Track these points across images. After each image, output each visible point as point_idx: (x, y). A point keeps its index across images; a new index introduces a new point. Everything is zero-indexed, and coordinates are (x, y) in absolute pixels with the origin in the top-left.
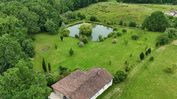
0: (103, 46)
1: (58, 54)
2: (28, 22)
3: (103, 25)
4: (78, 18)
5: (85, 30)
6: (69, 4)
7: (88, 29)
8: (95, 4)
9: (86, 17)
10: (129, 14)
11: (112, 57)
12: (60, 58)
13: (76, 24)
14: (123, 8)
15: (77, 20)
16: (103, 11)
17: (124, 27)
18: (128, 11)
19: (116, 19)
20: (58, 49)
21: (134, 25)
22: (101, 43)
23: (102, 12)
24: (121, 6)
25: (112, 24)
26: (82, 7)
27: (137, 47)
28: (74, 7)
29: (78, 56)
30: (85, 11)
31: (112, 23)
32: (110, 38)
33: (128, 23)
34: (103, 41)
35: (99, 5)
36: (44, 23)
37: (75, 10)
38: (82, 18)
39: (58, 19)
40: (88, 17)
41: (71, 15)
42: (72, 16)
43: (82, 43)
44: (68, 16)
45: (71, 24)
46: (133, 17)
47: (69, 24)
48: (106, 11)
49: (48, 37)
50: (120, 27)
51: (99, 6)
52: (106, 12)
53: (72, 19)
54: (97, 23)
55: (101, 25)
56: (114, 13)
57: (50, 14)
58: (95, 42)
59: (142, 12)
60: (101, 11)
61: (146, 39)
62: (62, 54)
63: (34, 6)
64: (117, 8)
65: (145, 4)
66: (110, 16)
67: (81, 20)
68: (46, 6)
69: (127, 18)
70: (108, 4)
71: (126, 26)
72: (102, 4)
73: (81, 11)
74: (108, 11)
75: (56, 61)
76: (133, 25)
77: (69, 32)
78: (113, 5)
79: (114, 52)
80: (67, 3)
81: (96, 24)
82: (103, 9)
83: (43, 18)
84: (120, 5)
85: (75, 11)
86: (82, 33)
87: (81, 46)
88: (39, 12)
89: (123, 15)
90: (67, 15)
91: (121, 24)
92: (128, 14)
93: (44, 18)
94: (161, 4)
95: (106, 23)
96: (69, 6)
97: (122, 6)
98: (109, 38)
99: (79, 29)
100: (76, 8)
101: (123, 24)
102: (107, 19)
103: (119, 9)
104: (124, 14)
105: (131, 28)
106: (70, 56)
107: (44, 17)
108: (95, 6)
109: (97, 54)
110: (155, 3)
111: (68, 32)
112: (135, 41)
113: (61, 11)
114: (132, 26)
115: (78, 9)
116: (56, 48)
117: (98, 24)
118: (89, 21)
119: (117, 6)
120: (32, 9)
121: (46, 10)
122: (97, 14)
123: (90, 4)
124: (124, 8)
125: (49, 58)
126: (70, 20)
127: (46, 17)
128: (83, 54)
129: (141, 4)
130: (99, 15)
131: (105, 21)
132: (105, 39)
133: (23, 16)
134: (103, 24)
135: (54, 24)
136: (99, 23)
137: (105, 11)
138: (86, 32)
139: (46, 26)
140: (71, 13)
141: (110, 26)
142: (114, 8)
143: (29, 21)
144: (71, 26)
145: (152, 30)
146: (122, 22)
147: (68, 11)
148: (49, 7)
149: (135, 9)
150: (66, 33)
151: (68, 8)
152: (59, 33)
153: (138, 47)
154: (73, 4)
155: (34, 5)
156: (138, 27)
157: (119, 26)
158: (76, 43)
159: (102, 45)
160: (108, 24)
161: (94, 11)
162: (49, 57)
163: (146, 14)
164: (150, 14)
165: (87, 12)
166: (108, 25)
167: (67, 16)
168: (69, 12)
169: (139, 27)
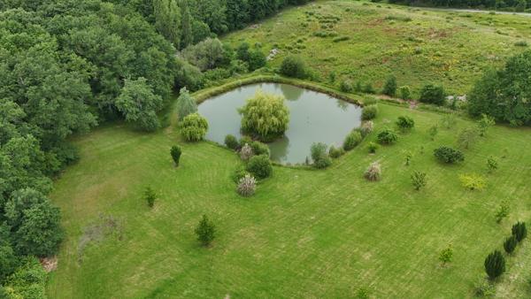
0: (331, 190)
1: (153, 233)
2: (43, 103)
3: (327, 93)
4: (239, 64)
5: (261, 120)
6: (210, 13)
7: (273, 118)
8: (299, 8)
9: (269, 58)
10: (418, 52)
11: (367, 256)
12: (158, 260)
13: (232, 88)
14: (392, 27)
15: (234, 72)
16: (324, 36)
17: (401, 101)
18: (410, 39)
19: (371, 69)
20: (157, 209)
21: (437, 96)
22: (321, 174)
23: (320, 39)
24: (386, 19)
25: (358, 90)
26: (254, 18)
27: (463, 205)
28: (228, 19)
29: (232, 247)
30: (264, 33)
31: (358, 85)
32: (353, 151)
33: (415, 85)
34: (327, 165)
35: (311, 14)
36: (115, 94)
37: (230, 30)
38: (254, 62)
39: (168, 73)
40: (273, 56)
41: (216, 51)
42: (220, 56)
43: (249, 179)
44: (207, 56)
45: (213, 90)
46: (432, 65)
47: (209, 86)
48: (335, 38)
49: (128, 142)
50: (388, 101)
51: (312, 18)
52: (336, 41)
53: (217, 71)
54: (305, 83)
55: (319, 91)
56: (363, 46)
57: (137, 56)
58: (298, 168)
59: (462, 46)
60: (317, 35)
61: (493, 166)
62: (172, 237)
63: (78, 32)
64: (374, 25)
65: (467, 8)
66: (350, 56)
67: (251, 70)
68: (125, 28)
69: (408, 64)
70: (340, 11)
71: (410, 99)
72: (320, 10)
73: (252, 34)
74: (342, 36)
75: (142, 278)
76: (433, 98)
77: (206, 127)
78: (360, 13)
79: (376, 229)
80: (203, 9)
81: (302, 87)
82: (326, 27)
83: (111, 73)
84: (383, 16)
85: (230, 35)
86: (250, 130)
87: (245, 194)
88: (98, 53)
89: (396, 54)
90: (203, 51)
91: (390, 91)
92: (411, 49)
93: (114, 76)
94: (522, 11)
95: (338, 83)
96: (211, 19)
97: (390, 18)
98: (349, 153)
99: (241, 112)
100: (237, 22)
101: (398, 92)
102: (340, 69)
103: (378, 29)
104: (397, 50)
105: (427, 109)
106: (201, 246)
107: (116, 69)
108: (297, 15)
109: (308, 238)
110: (500, 7)
111: (202, 124)
112: (450, 172)
113: (183, 38)
114: (431, 102)
115: (240, 28)
116: (151, 201)
117: (308, 88)
118: (276, 76)
119: (373, 19)
120: (72, 43)
121: (122, 46)
122: (304, 47)
123: (280, 8)
124: (397, 25)
125: (115, 258)
126: (211, 73)
127: (124, 70)
128: (251, 234)
129: (454, 10)
130: (312, 52)
131: (333, 78)
132: (335, 155)
133: (26, 82)
134: (328, 89)
135: (153, 97)
136: (311, 84)
137: (331, 35)
138: (267, 127)
139: (122, 104)
140: (215, 46)
141: (351, 96)
142: (363, 27)
143: (49, 99)
144: (214, 95)
145: (509, 123)
146: (394, 84)
147: (205, 36)
148: (136, 29)
149: (437, 29)
150: (194, 129)
151: (206, 25)
152: (169, 125)
153: (463, 202)
154: (226, 12)
155: (80, 28)
156: (453, 107)
157: (382, 100)
158: (228, 174)
159: (325, 188)
160: (344, 89)
161: (292, 37)
162: (116, 252)
163: (478, 51)
164: (490, 53)
165: (272, 38)
166: (343, 94)
167: (202, 56)
168: (208, 40)
169: (457, 104)
